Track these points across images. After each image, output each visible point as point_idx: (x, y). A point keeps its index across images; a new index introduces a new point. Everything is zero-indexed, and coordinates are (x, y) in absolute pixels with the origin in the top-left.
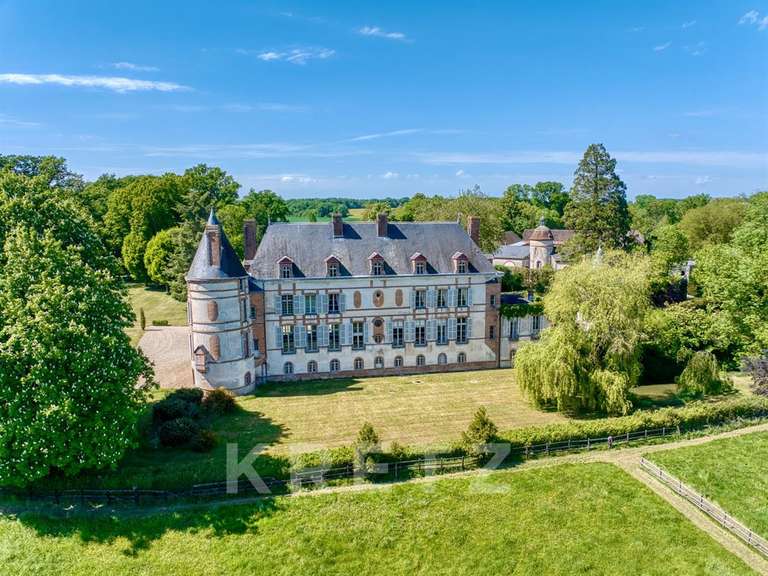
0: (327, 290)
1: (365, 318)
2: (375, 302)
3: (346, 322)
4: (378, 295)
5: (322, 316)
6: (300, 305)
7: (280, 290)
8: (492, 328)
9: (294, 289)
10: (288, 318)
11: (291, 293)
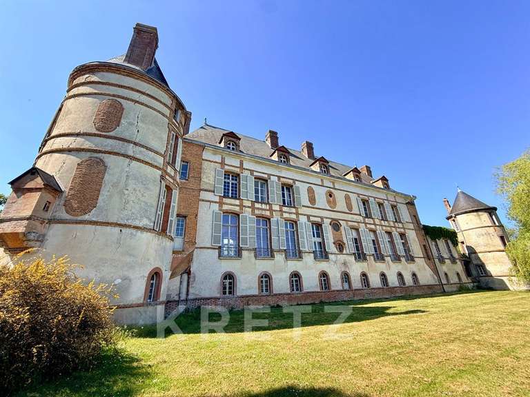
0: (279, 177)
1: (322, 218)
2: (329, 202)
3: (303, 219)
4: (331, 196)
5: (276, 208)
6: (248, 188)
7: (223, 163)
8: (424, 246)
9: (241, 167)
10: (232, 201)
11: (238, 170)
